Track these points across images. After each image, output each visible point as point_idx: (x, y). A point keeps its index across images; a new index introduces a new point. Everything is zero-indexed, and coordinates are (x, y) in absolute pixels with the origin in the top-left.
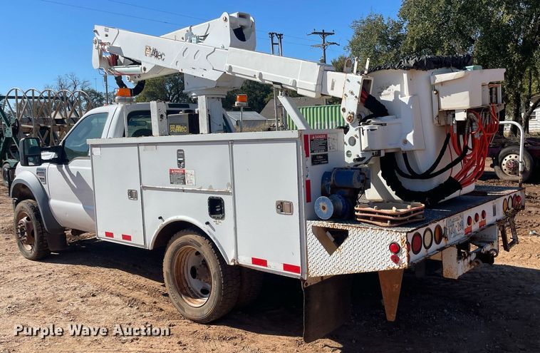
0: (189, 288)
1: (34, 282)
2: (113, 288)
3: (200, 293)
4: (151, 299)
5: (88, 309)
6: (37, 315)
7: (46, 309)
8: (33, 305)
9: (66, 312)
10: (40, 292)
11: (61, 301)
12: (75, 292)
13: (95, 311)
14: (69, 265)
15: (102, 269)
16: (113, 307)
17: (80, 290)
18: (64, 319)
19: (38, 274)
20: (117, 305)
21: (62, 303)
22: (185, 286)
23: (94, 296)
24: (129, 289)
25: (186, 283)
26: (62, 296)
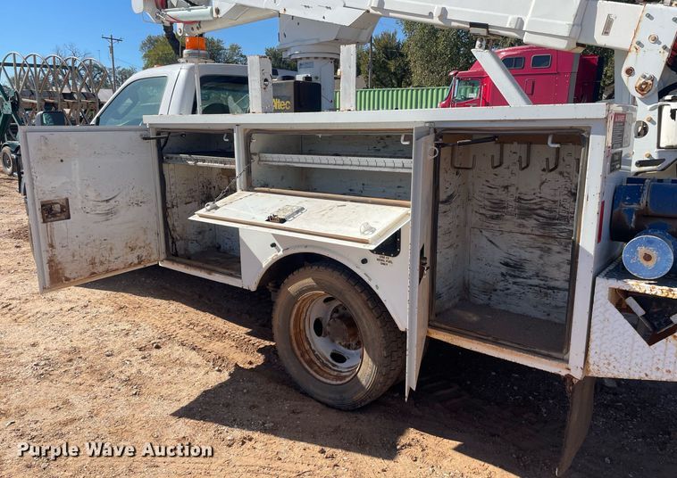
0: (314, 351)
1: (65, 319)
2: (182, 334)
3: (331, 360)
4: (243, 355)
5: (155, 373)
6: (79, 380)
7: (92, 370)
8: (70, 360)
9: (123, 377)
10: (76, 336)
11: (112, 355)
12: (129, 338)
13: (166, 378)
14: (109, 292)
15: (158, 301)
16: (192, 370)
17: (135, 335)
18: (123, 390)
19: (69, 306)
20: (197, 366)
21: (113, 359)
22: (307, 347)
23: (158, 347)
24: (205, 337)
25: (309, 344)
26: (111, 346)
